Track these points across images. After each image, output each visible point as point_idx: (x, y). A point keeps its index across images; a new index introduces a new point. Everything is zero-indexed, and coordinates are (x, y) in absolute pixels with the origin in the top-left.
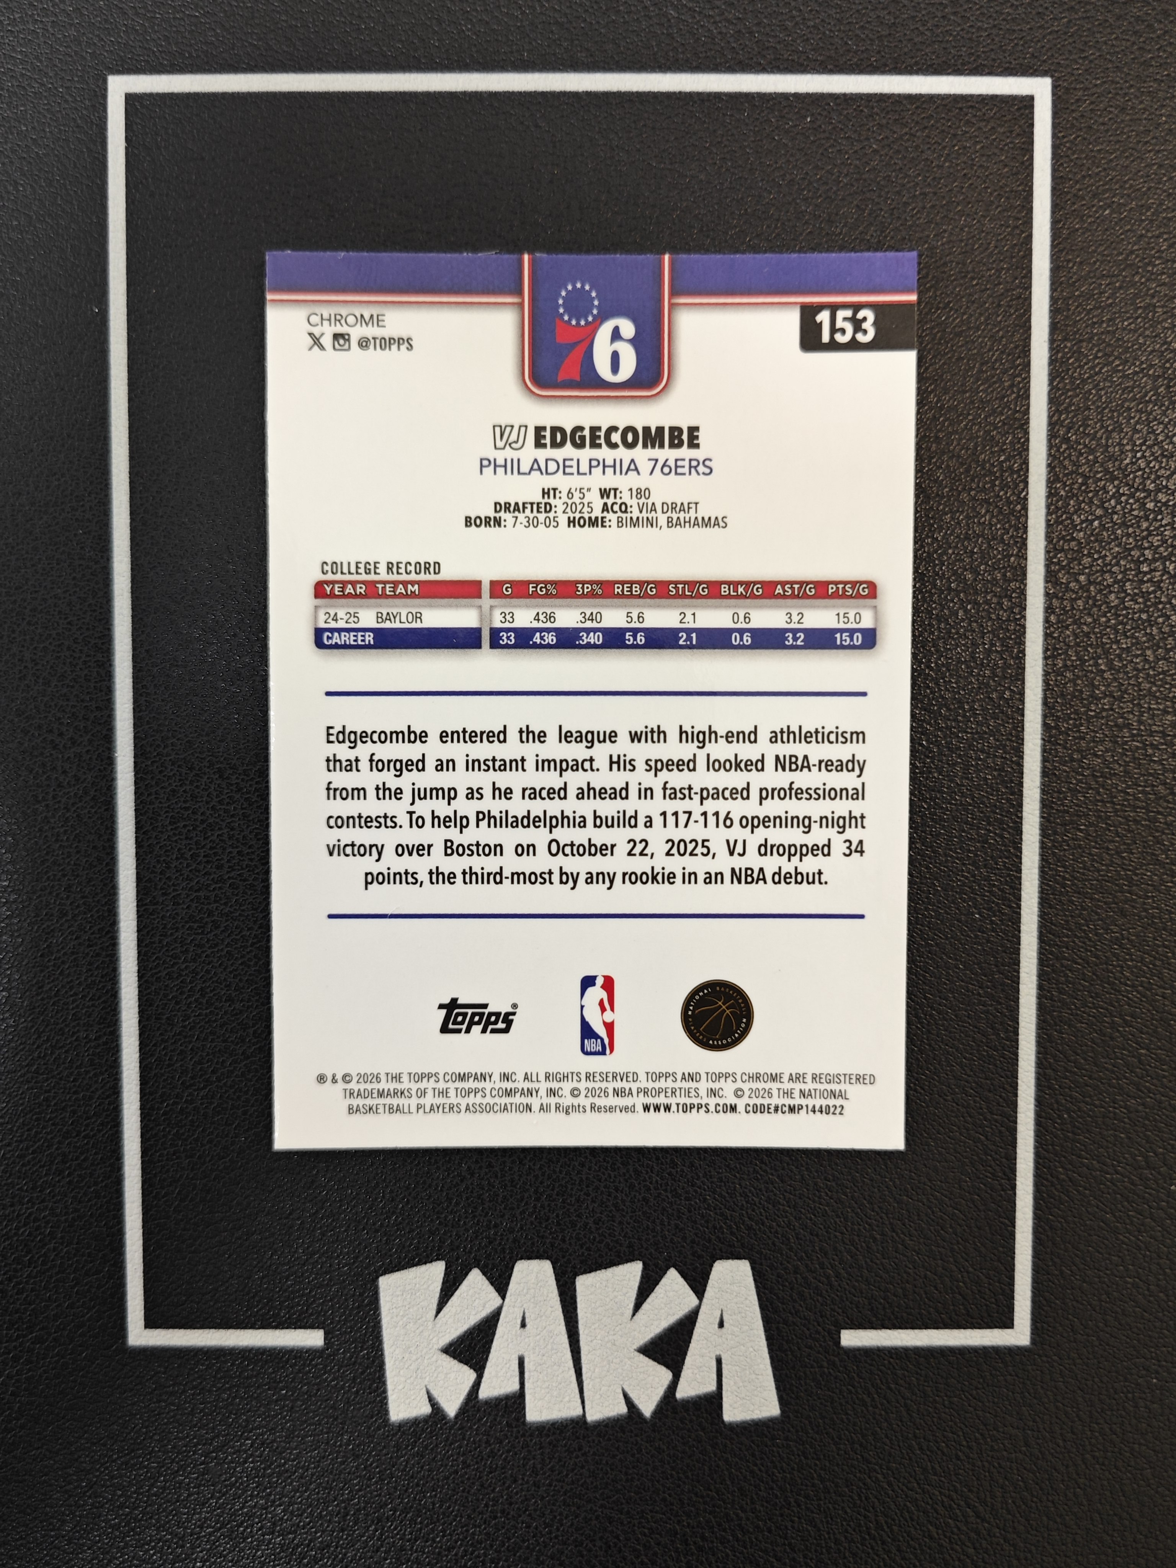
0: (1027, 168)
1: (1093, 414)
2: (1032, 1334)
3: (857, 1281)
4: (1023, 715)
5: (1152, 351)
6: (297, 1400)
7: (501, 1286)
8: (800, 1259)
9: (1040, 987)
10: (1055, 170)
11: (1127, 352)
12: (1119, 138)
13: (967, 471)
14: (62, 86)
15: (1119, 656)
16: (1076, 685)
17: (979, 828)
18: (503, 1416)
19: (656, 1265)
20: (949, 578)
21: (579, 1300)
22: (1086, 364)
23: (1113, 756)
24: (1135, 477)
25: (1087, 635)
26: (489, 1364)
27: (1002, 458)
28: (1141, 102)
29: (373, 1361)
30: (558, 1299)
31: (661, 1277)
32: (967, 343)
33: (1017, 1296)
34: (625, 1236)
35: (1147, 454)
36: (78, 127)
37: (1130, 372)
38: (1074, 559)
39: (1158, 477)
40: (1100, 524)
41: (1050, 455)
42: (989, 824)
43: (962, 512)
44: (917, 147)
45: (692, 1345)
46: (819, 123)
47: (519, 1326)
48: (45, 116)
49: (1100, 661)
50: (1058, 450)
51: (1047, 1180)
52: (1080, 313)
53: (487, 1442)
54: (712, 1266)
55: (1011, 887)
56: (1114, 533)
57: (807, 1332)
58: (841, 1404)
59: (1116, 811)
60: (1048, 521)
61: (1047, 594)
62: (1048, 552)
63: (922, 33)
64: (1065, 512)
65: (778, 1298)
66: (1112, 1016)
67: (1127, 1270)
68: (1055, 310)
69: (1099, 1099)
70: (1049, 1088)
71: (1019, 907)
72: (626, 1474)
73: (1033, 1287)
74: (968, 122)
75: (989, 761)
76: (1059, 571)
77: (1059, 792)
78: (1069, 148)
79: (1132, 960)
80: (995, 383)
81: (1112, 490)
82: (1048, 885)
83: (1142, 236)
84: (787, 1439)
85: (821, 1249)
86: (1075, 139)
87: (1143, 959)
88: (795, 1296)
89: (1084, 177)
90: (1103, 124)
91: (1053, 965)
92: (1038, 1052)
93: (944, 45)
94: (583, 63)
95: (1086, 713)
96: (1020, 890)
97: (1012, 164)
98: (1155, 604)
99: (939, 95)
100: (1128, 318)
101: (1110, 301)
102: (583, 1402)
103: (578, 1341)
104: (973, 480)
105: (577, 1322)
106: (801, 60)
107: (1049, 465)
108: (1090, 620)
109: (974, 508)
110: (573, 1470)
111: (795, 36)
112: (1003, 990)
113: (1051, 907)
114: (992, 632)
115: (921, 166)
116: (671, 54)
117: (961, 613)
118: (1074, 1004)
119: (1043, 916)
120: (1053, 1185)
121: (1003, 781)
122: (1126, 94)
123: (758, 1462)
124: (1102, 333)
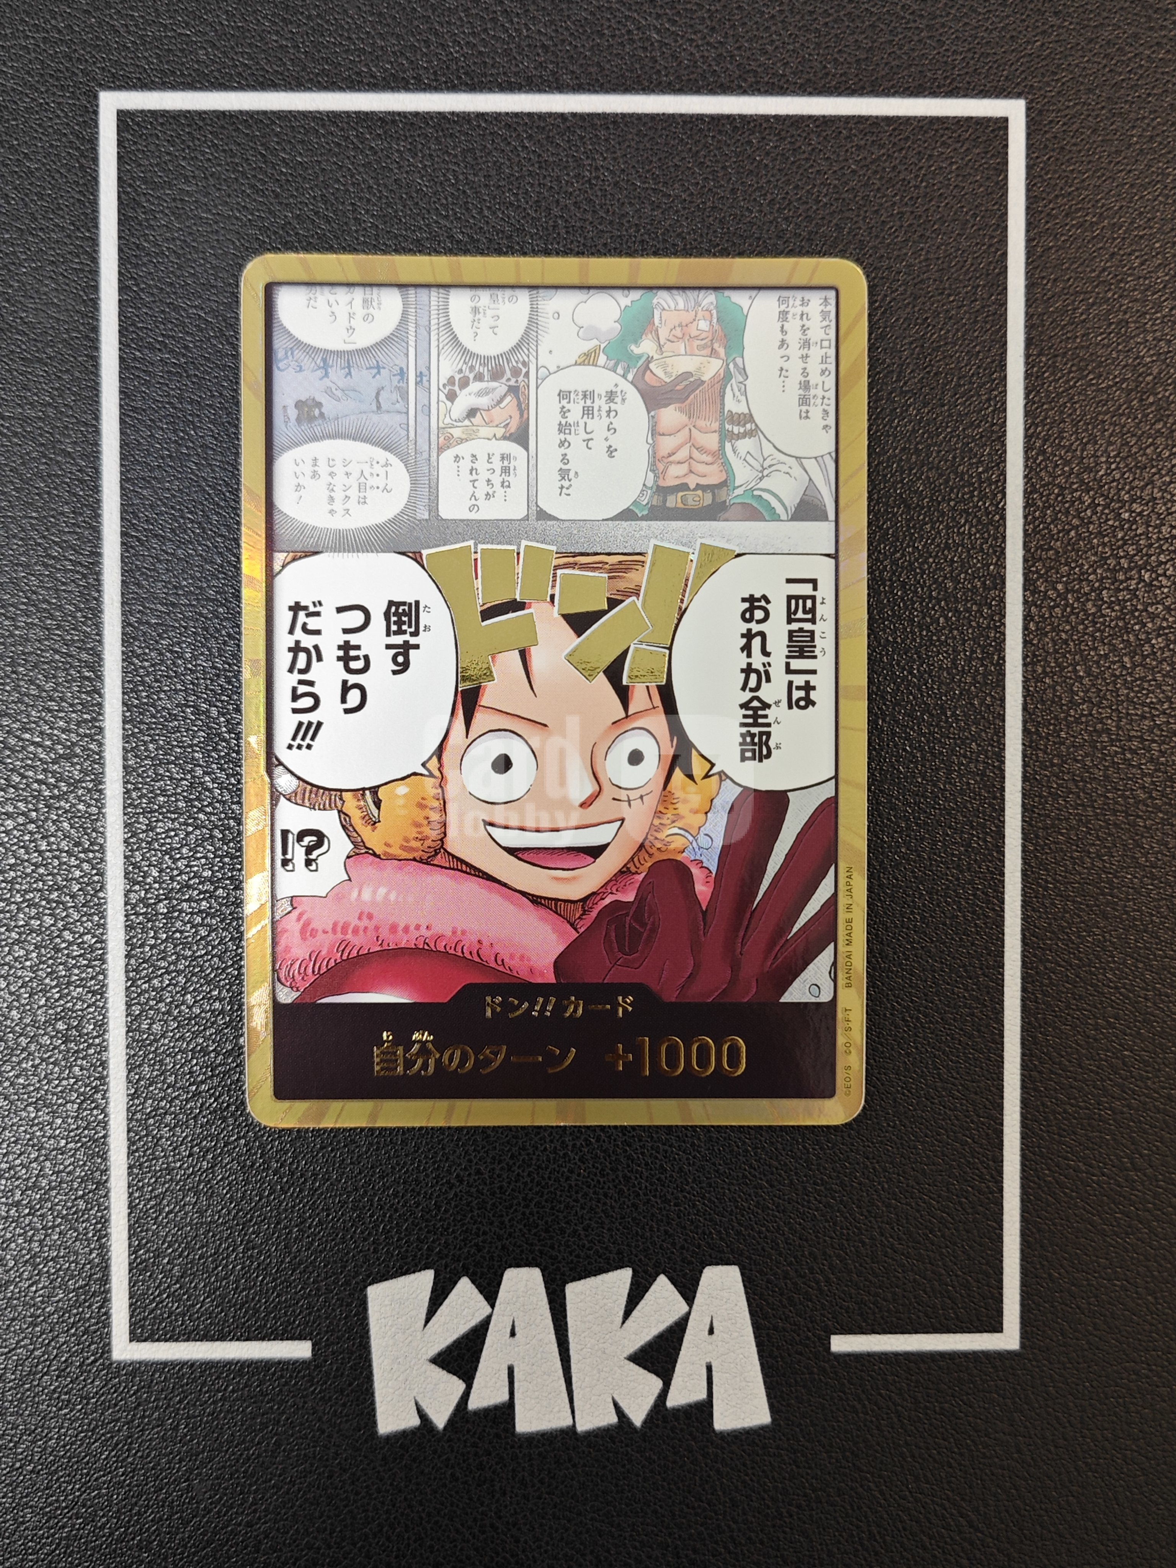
0: (1000, 188)
1: (1067, 426)
2: (1022, 1337)
3: (847, 1286)
4: (1004, 721)
5: (1125, 366)
6: (283, 1413)
7: (490, 1294)
8: (790, 1264)
9: (1024, 990)
10: (1029, 188)
11: (1100, 365)
12: (1090, 158)
13: (947, 481)
14: (53, 102)
15: (1097, 662)
16: (1055, 691)
17: (962, 832)
18: (492, 1427)
19: (646, 1272)
20: (930, 585)
21: (568, 1308)
22: (1060, 378)
23: (1092, 761)
24: (1110, 488)
25: (1066, 642)
26: (478, 1374)
27: (980, 470)
28: (1112, 124)
29: (361, 1373)
30: (548, 1307)
31: (651, 1285)
32: (945, 357)
33: (1005, 1300)
34: (614, 1243)
35: (1121, 466)
36: (71, 142)
37: (1103, 385)
38: (1052, 568)
39: (1132, 488)
40: (1076, 533)
41: (1026, 466)
42: (972, 827)
43: (942, 522)
44: (894, 168)
45: (681, 1353)
46: (798, 144)
47: (508, 1334)
48: (36, 131)
49: (1078, 668)
50: (1035, 462)
51: (1034, 1183)
52: (1054, 329)
53: (476, 1454)
54: (701, 1272)
55: (995, 891)
56: (1090, 542)
57: (797, 1338)
58: (832, 1411)
59: (1097, 814)
60: (1025, 531)
61: (1025, 602)
62: (1025, 560)
63: (900, 57)
64: (1041, 522)
65: (768, 1304)
66: (1096, 1017)
67: (1116, 1272)
68: (1030, 327)
69: (1084, 1101)
70: (1035, 1090)
71: (1003, 910)
72: (617, 1485)
73: (1022, 1291)
74: (944, 143)
75: (972, 765)
76: (1038, 579)
77: (1041, 796)
78: (1042, 169)
79: (1114, 962)
80: (972, 396)
81: (1087, 500)
82: (1031, 888)
83: (1113, 254)
84: (778, 1447)
85: (810, 1254)
86: (1049, 159)
87: (1125, 960)
88: (785, 1302)
89: (1057, 196)
90: (1074, 145)
91: (1037, 968)
92: (1023, 1055)
93: (919, 68)
94: (568, 85)
95: (1065, 719)
96: (1003, 893)
97: (987, 184)
98: (1132, 612)
99: (916, 117)
100: (1102, 334)
101: (1084, 317)
102: (573, 1412)
103: (568, 1350)
104: (952, 491)
105: (567, 1330)
106: (781, 83)
107: (1026, 477)
108: (1068, 627)
109: (954, 519)
110: (563, 1482)
111: (775, 59)
112: (988, 993)
113: (1034, 910)
114: (974, 639)
115: (898, 186)
116: (654, 77)
117: (942, 620)
118: (1058, 1006)
119: (1025, 918)
120: (1040, 1187)
121: (985, 786)
122: (1097, 116)
123: (750, 1472)
124: (1076, 348)
